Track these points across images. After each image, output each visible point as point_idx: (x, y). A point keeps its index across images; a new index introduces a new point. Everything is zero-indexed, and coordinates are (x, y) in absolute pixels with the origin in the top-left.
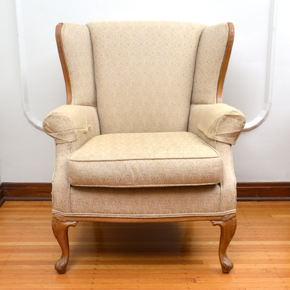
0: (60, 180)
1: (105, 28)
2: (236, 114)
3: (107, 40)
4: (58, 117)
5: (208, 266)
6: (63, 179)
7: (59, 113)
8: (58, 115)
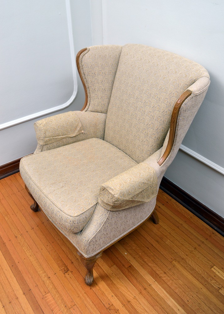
2: (110, 191)
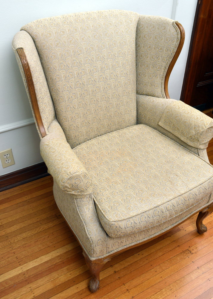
0: (97, 235)
1: (50, 34)
3: (57, 48)
4: (78, 177)
5: (185, 231)
6: (100, 233)
7: (77, 172)
8: (77, 175)
